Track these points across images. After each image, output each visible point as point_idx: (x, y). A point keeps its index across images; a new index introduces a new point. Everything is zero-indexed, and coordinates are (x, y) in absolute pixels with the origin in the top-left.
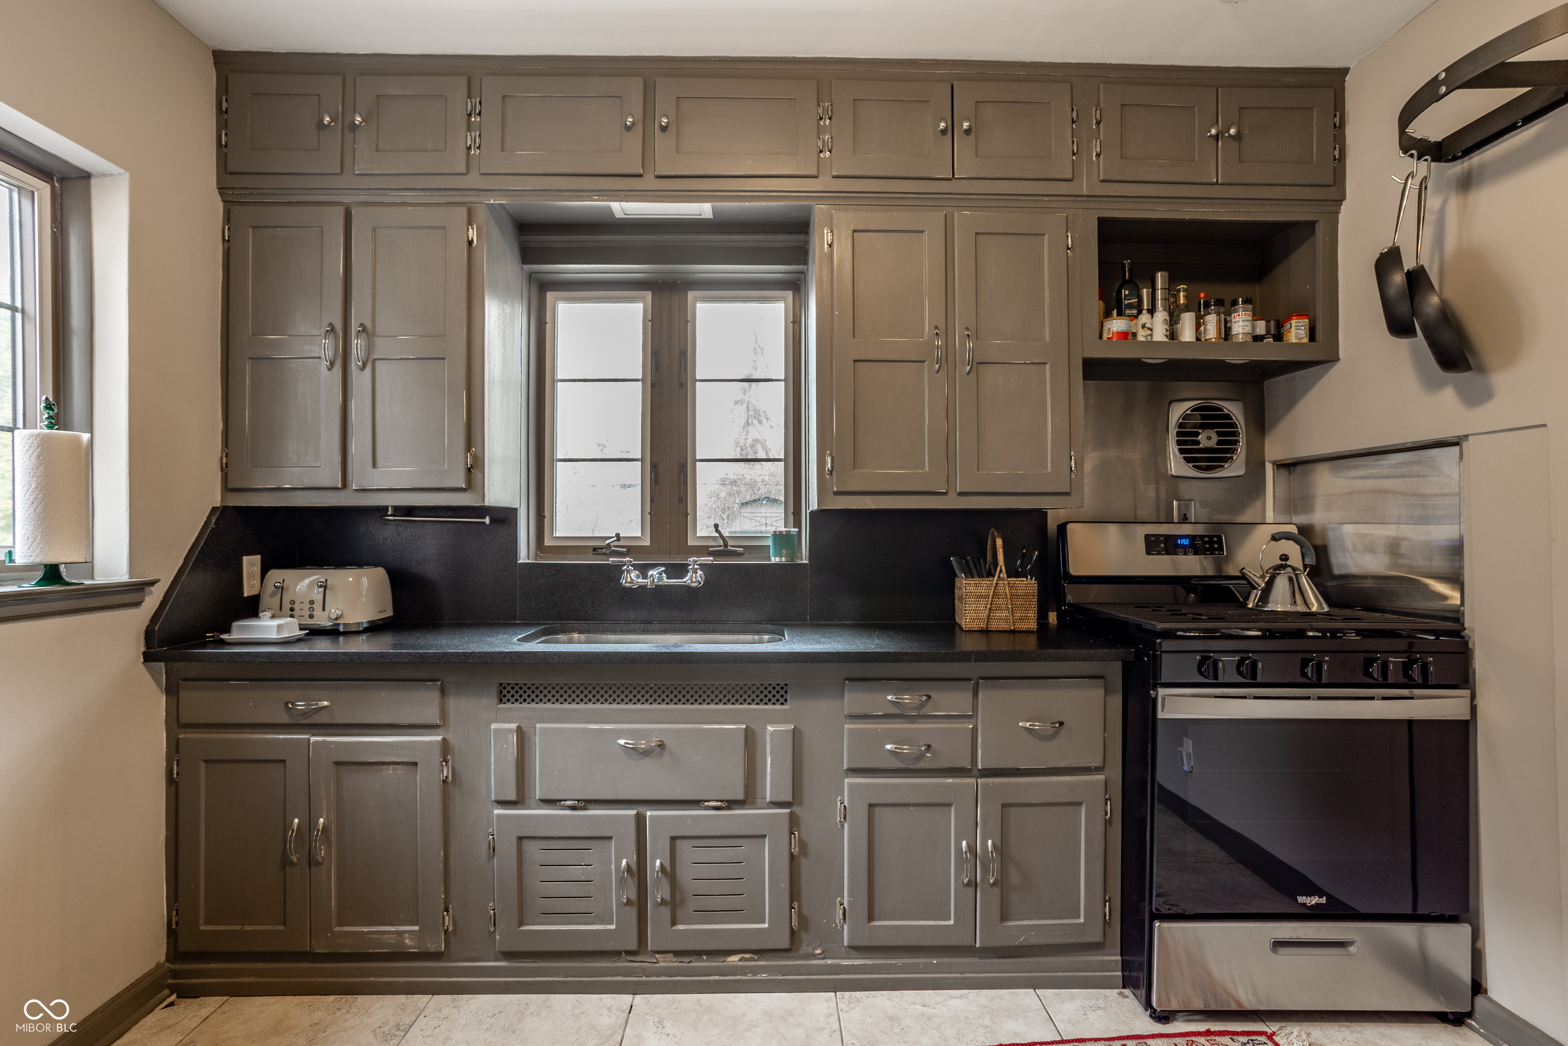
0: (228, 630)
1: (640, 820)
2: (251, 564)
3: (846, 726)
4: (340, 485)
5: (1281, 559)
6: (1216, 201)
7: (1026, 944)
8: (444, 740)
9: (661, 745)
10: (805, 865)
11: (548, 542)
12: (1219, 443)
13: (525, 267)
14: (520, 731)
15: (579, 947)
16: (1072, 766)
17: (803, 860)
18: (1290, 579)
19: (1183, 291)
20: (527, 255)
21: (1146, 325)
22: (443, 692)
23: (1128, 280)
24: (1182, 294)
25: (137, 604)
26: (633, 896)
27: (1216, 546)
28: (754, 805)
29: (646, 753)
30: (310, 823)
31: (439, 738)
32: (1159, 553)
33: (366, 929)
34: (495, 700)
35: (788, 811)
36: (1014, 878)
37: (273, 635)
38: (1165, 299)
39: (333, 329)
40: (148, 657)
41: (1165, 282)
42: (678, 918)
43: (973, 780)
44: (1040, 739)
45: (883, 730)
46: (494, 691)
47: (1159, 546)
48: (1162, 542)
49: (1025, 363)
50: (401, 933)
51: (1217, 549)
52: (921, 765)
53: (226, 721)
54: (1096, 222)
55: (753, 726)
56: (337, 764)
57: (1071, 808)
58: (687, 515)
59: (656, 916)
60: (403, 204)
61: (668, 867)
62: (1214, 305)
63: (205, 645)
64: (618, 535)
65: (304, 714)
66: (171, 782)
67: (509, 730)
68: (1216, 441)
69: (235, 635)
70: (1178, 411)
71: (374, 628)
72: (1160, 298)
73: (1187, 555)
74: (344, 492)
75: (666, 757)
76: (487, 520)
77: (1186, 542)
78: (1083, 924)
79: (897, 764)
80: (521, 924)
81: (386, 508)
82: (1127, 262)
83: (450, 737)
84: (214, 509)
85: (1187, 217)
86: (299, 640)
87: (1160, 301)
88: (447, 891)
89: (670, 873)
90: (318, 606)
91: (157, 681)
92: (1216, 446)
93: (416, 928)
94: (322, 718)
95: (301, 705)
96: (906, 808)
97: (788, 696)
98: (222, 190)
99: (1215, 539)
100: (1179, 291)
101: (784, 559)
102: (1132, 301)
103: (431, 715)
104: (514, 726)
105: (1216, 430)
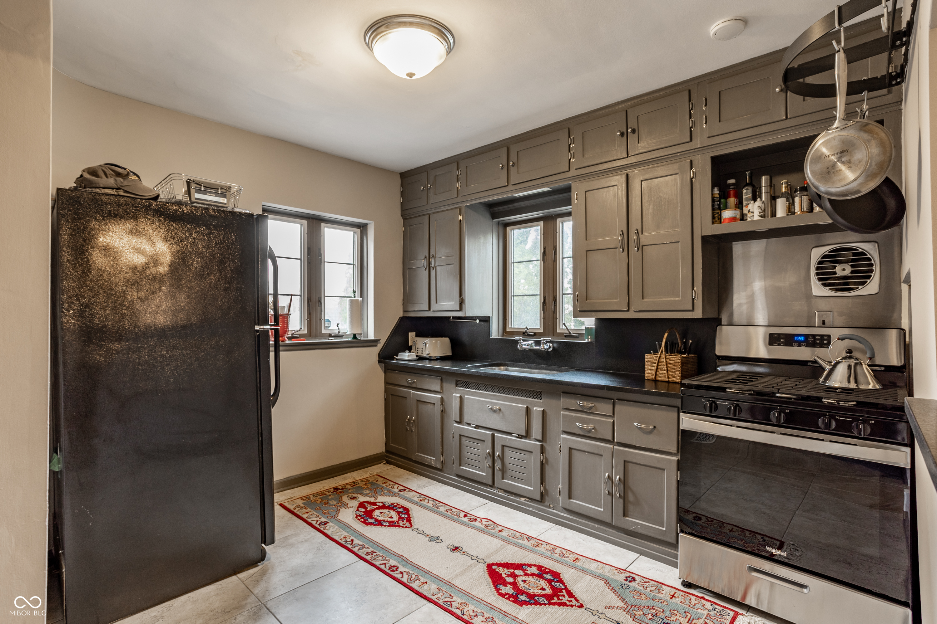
0: (397, 356)
1: (493, 435)
2: (412, 335)
3: (562, 412)
4: (428, 309)
5: (847, 353)
6: (789, 129)
7: (635, 531)
8: (442, 398)
9: (500, 409)
10: (547, 468)
11: (508, 330)
12: (852, 272)
13: (494, 220)
14: (461, 397)
15: (475, 479)
16: (660, 449)
17: (546, 466)
18: (849, 367)
19: (785, 184)
20: (494, 216)
21: (750, 211)
22: (442, 380)
23: (749, 183)
24: (784, 186)
25: (376, 346)
26: (491, 465)
27: (825, 342)
28: (530, 439)
29: (494, 411)
30: (411, 418)
31: (440, 396)
32: (779, 345)
33: (423, 456)
34: (455, 386)
35: (541, 444)
36: (631, 497)
37: (406, 358)
38: (767, 192)
39: (426, 257)
40: (379, 362)
41: (767, 182)
42: (505, 477)
43: (611, 446)
44: (643, 433)
45: (576, 416)
46: (455, 382)
47: (780, 341)
48: (782, 338)
49: (667, 243)
50: (431, 459)
51: (825, 344)
52: (590, 435)
53: (395, 383)
54: (710, 159)
55: (530, 407)
56: (418, 400)
57: (660, 471)
58: (557, 319)
59: (498, 474)
60: (443, 211)
61: (501, 455)
62: (800, 191)
63: (393, 359)
64: (526, 328)
65: (410, 383)
66: (385, 399)
67: (458, 396)
68: (850, 271)
69: (398, 358)
70: (817, 254)
71: (442, 359)
72: (763, 192)
73: (801, 347)
74: (429, 312)
75: (501, 414)
76: (478, 321)
77: (802, 338)
78: (665, 531)
79: (580, 432)
80: (460, 466)
81: (450, 317)
82: (748, 173)
83: (444, 397)
84: (400, 317)
85: (771, 143)
86: (415, 360)
87: (764, 194)
88: (442, 449)
89: (502, 458)
90: (424, 350)
91: (382, 370)
92: (850, 275)
93: (435, 459)
94: (414, 385)
95: (410, 380)
96: (584, 453)
97: (542, 397)
98: (402, 215)
99: (826, 338)
100: (782, 184)
101: (590, 340)
102: (748, 196)
103: (438, 388)
104: (459, 395)
105: (850, 264)
